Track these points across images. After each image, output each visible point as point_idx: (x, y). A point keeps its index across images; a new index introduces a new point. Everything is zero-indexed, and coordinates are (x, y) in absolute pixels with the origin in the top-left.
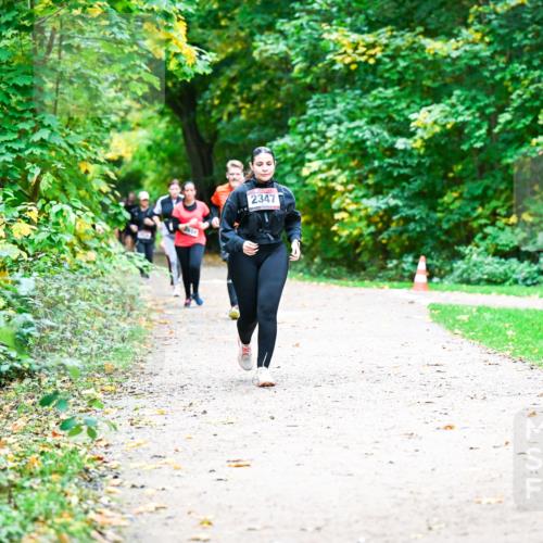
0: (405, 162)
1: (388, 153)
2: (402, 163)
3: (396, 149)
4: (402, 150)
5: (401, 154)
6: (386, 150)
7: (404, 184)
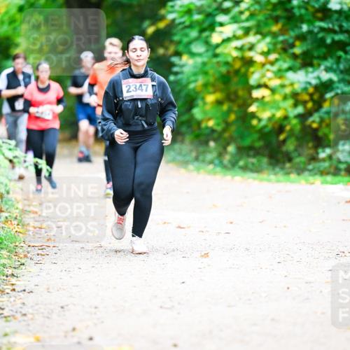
0: (341, 27)
1: (319, 15)
2: (336, 28)
3: (330, 10)
4: (336, 12)
5: (336, 16)
6: (318, 11)
7: (341, 53)
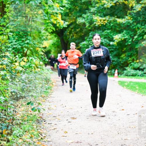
0: (112, 48)
1: (108, 45)
5: (111, 46)
